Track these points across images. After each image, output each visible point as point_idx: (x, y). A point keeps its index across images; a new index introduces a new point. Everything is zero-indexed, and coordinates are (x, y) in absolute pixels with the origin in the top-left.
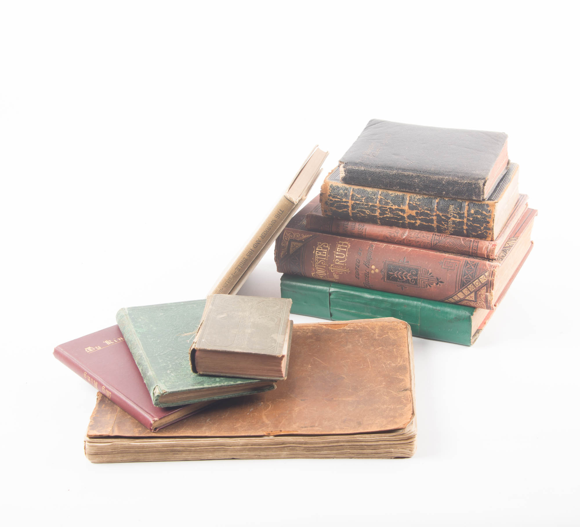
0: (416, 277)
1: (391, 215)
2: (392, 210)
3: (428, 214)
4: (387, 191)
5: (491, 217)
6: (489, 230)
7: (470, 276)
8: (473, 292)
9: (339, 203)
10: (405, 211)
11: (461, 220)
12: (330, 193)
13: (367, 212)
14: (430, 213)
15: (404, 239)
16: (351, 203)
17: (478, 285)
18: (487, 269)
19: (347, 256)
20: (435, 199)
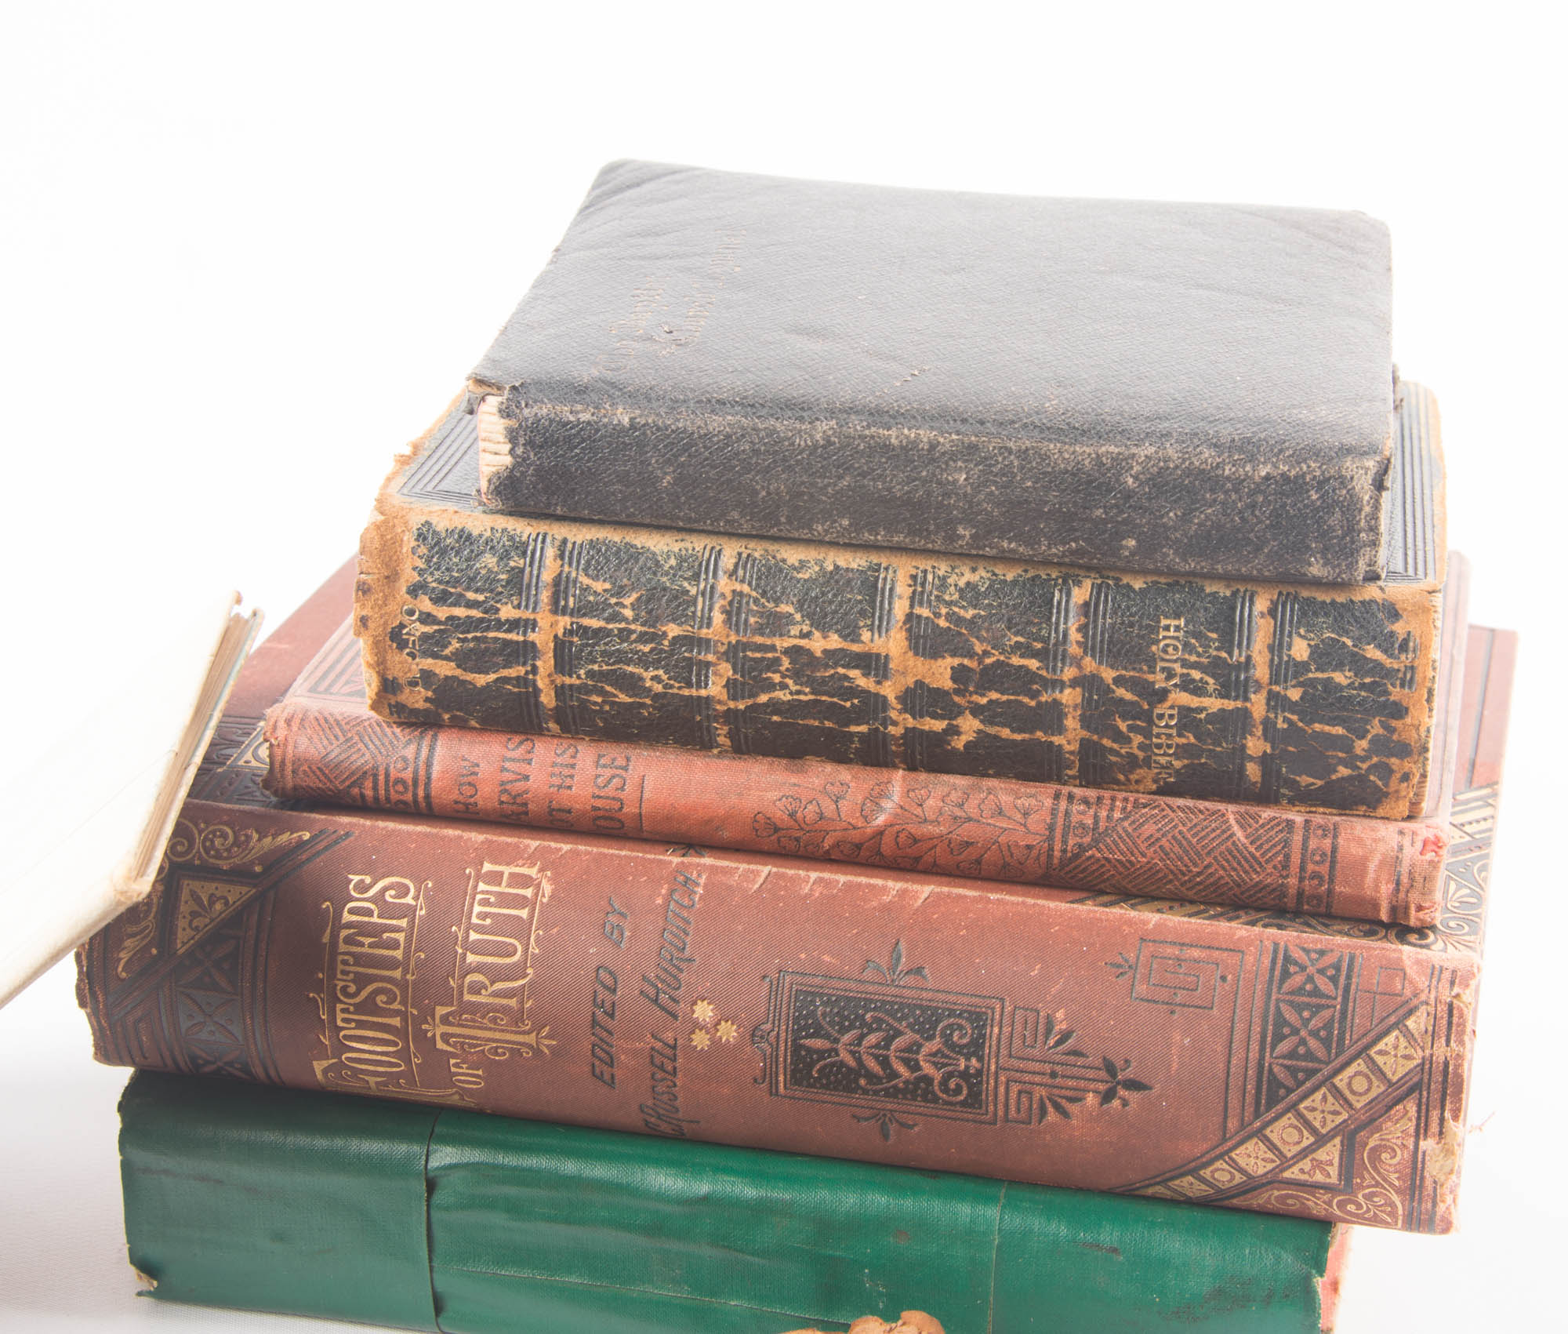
0: (974, 1061)
1: (798, 692)
2: (804, 659)
3: (1031, 676)
4: (772, 547)
5: (1418, 678)
6: (1402, 759)
7: (1313, 1043)
8: (1333, 1137)
9: (476, 629)
10: (886, 665)
11: (1230, 705)
12: (421, 572)
13: (653, 678)
14: (1044, 673)
15: (880, 833)
16: (547, 629)
17: (1369, 1090)
18: (1416, 995)
19: (534, 949)
20: (1065, 582)
